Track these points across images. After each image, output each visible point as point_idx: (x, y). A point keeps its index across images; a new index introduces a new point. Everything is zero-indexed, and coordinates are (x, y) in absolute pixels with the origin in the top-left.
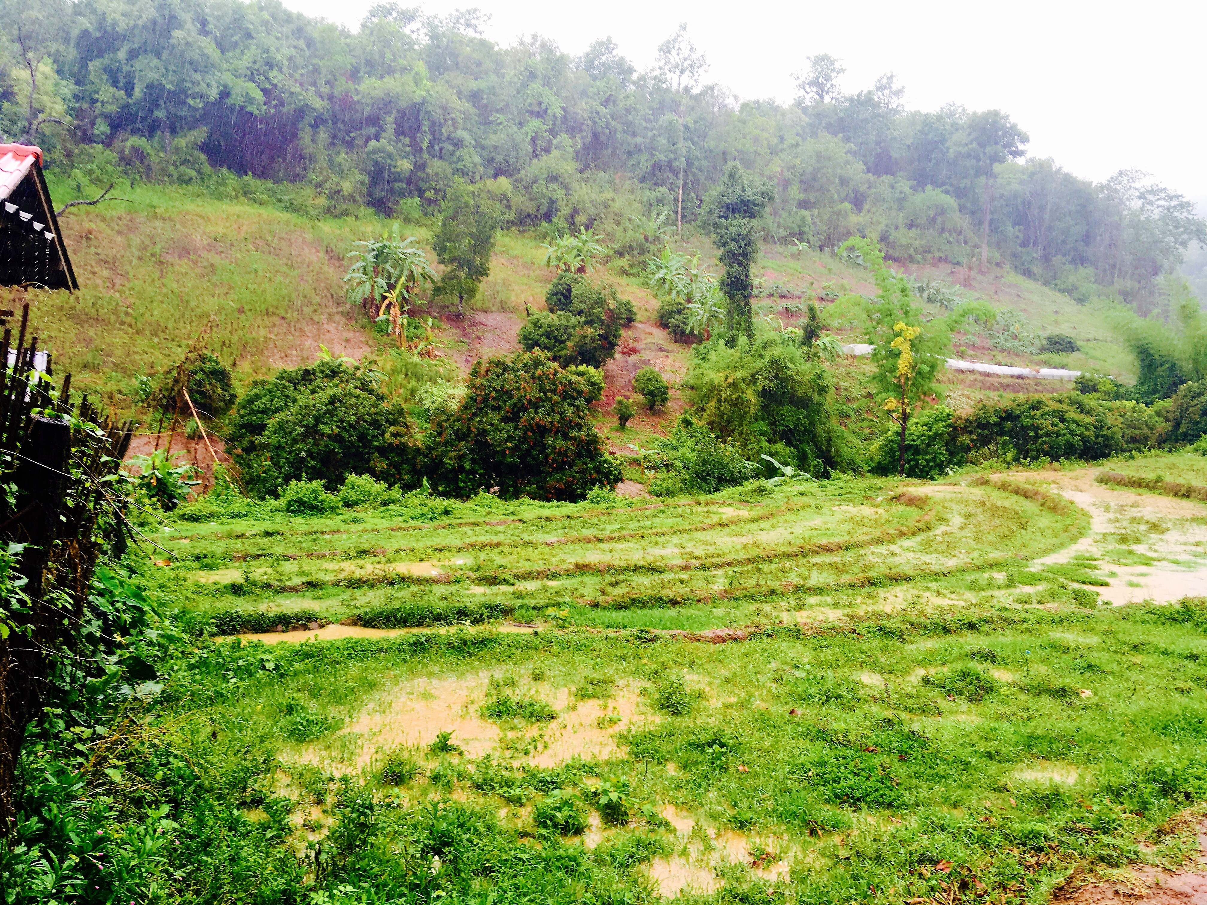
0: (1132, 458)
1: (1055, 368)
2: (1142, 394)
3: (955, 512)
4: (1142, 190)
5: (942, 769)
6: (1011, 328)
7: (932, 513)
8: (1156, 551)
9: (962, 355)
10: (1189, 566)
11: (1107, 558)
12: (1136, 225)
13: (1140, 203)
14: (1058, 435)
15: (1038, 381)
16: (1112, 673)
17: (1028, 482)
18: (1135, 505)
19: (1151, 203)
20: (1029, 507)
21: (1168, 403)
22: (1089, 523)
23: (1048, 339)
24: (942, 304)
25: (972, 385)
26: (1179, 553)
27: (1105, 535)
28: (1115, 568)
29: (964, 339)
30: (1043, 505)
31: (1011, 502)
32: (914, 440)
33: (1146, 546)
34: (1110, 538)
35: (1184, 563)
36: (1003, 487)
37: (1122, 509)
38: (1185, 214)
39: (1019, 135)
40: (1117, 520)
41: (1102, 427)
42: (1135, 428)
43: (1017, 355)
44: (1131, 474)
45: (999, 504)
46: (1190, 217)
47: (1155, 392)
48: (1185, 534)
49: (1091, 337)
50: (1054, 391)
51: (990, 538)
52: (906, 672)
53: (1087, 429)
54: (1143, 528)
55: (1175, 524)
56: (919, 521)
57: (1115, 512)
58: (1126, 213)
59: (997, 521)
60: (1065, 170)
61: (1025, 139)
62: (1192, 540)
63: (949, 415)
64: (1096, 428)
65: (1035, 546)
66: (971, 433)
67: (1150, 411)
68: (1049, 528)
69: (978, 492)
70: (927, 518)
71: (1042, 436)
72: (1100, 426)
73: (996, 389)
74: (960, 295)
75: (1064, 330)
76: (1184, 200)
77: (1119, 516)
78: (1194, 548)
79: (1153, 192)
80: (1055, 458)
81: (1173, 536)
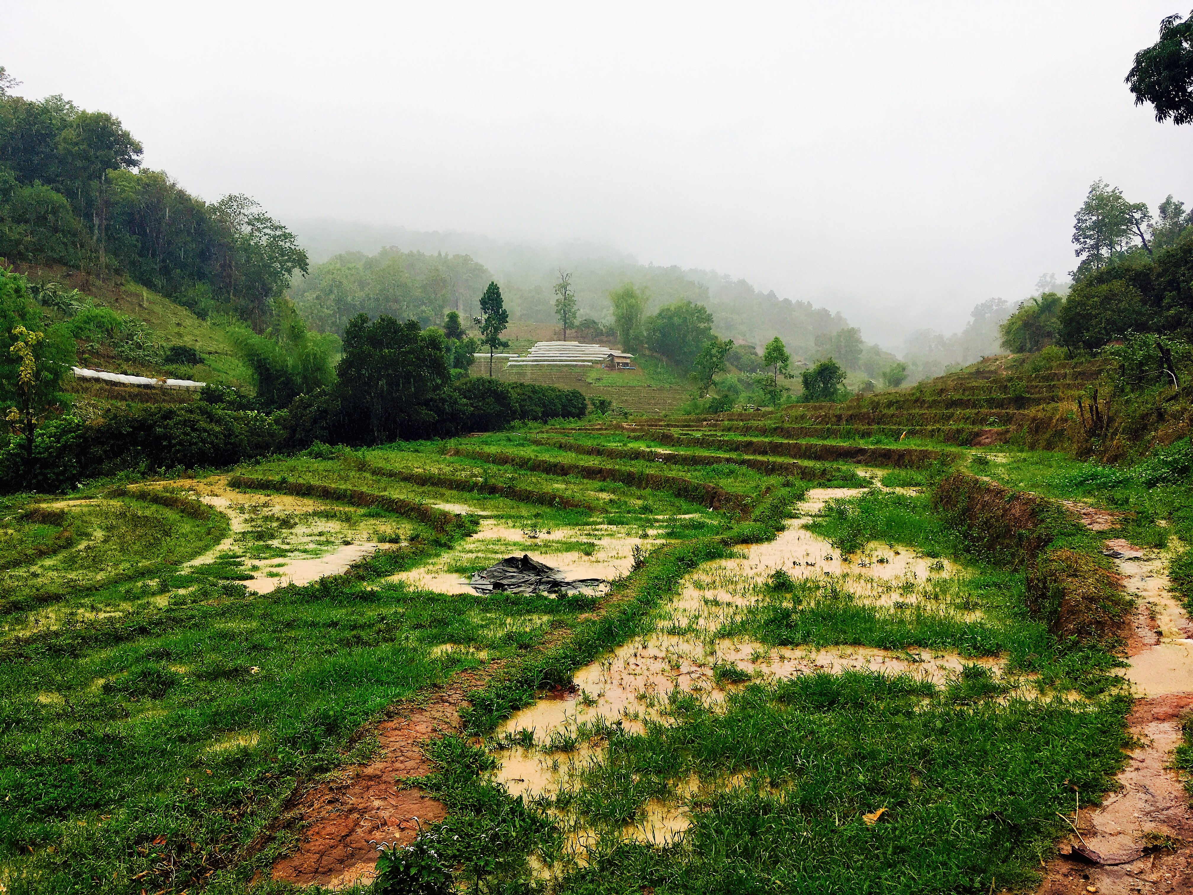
0: (258, 463)
1: (181, 378)
2: (261, 404)
3: (95, 526)
4: (251, 217)
5: (140, 761)
6: (135, 338)
7: (72, 529)
8: (288, 544)
9: (86, 364)
10: (316, 554)
11: (248, 555)
12: (247, 248)
13: (249, 228)
14: (191, 444)
15: (165, 391)
16: (274, 649)
17: (166, 489)
18: (266, 505)
19: (259, 230)
20: (170, 514)
21: (284, 412)
22: (228, 524)
23: (173, 349)
24: (59, 307)
25: (98, 395)
26: (307, 543)
27: (244, 533)
28: (256, 562)
29: (87, 346)
30: (182, 512)
31: (151, 511)
32: (40, 453)
33: (280, 541)
34: (248, 536)
35: (312, 551)
36: (142, 496)
37: (254, 509)
38: (288, 244)
39: (132, 144)
40: (252, 520)
41: (230, 435)
42: (259, 436)
43: (143, 365)
44: (260, 477)
45: (140, 513)
46: (293, 247)
47: (273, 402)
48: (309, 526)
49: (212, 350)
50: (182, 401)
51: (136, 547)
52: (85, 685)
53: (217, 437)
54: (275, 524)
55: (300, 519)
56: (58, 538)
57: (249, 513)
58: (237, 236)
59: (139, 532)
60: (179, 187)
61: (139, 150)
62: (316, 531)
63: (78, 425)
64: (225, 436)
65: (182, 550)
66: (103, 444)
67: (270, 419)
68: (191, 533)
69: (116, 504)
70: (66, 534)
71: (175, 445)
72: (229, 433)
73: (123, 399)
74: (79, 300)
75: (187, 341)
76: (287, 231)
77: (253, 516)
78: (318, 538)
79: (258, 220)
80: (189, 466)
81: (300, 529)
